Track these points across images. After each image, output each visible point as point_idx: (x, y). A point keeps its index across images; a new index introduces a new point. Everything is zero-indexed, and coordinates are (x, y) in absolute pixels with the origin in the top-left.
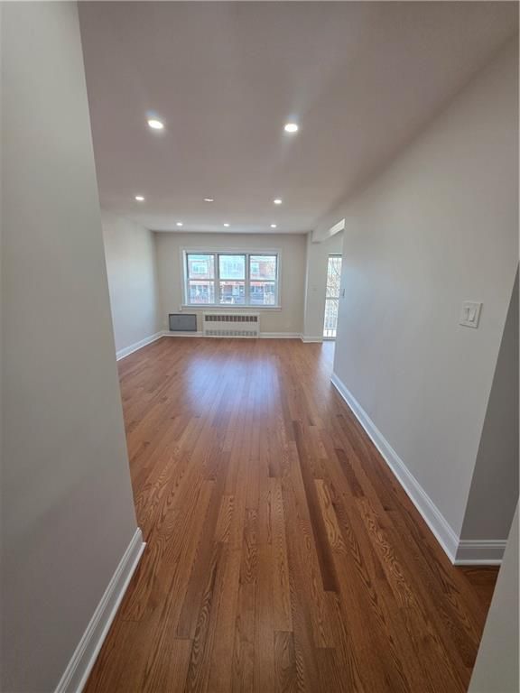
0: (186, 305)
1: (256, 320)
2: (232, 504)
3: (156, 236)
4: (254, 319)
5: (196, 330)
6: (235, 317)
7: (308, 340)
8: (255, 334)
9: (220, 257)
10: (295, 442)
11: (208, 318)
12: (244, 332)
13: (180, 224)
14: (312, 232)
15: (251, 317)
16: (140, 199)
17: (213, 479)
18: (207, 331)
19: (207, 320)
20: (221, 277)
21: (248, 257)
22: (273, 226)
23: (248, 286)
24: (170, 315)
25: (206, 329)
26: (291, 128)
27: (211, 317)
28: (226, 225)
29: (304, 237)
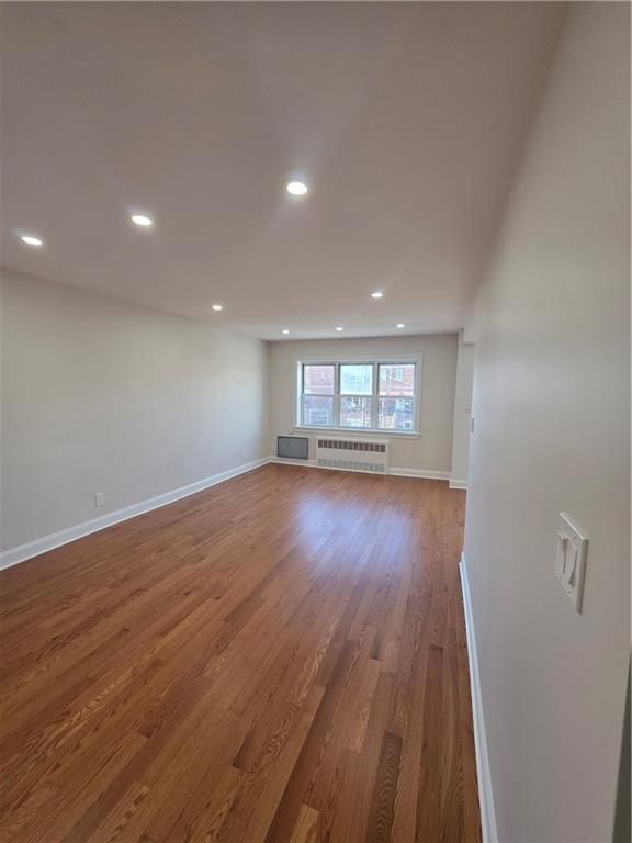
0: (298, 426)
1: (383, 450)
2: (133, 808)
3: (270, 346)
4: (381, 448)
5: (307, 458)
6: (356, 444)
7: (456, 484)
8: (382, 470)
9: (342, 367)
10: (324, 689)
11: (322, 444)
12: (366, 464)
13: (285, 332)
14: (462, 330)
15: (377, 446)
16: (217, 308)
17: (149, 736)
18: (320, 460)
19: (320, 445)
20: (343, 392)
21: (377, 367)
22: (401, 326)
23: (375, 404)
24: (279, 437)
25: (318, 458)
26: (297, 189)
27: (325, 442)
28: (339, 329)
29: (454, 337)
